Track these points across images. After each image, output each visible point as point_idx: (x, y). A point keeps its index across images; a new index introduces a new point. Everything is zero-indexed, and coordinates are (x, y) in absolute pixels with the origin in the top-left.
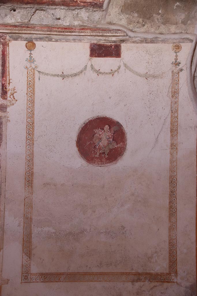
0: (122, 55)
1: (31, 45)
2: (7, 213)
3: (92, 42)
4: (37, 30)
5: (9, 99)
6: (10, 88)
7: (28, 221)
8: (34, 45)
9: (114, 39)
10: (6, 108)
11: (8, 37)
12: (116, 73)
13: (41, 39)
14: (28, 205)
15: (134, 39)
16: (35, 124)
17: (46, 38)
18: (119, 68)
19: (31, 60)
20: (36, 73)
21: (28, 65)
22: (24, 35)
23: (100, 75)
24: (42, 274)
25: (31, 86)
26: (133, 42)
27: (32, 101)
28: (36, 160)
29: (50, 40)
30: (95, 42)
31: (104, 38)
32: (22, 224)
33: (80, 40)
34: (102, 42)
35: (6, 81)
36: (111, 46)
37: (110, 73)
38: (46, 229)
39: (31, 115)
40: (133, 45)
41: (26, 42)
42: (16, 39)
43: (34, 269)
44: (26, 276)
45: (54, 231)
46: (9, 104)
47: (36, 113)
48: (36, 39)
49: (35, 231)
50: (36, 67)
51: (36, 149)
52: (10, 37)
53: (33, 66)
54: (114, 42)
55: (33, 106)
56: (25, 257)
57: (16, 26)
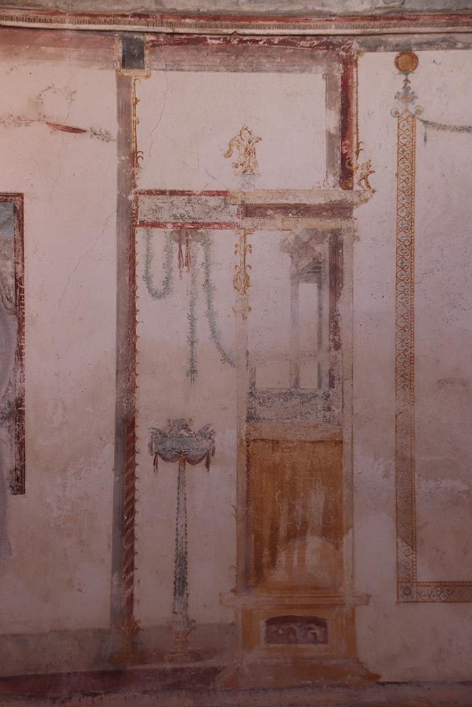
1: (407, 61)
2: (357, 448)
4: (422, 25)
5: (356, 187)
6: (358, 162)
7: (405, 466)
8: (414, 60)
10: (351, 209)
11: (355, 46)
13: (430, 45)
14: (405, 428)
16: (416, 244)
17: (443, 40)
19: (407, 95)
20: (419, 125)
21: (400, 107)
22: (391, 39)
24: (442, 585)
25: (407, 155)
27: (407, 192)
28: (420, 329)
29: (452, 46)
32: (393, 472)
35: (350, 146)
38: (447, 483)
39: (407, 223)
41: (396, 54)
42: (373, 49)
43: (425, 574)
44: (407, 588)
45: (464, 487)
46: (356, 200)
47: (418, 217)
48: (421, 46)
49: (423, 487)
50: (419, 112)
51: (419, 302)
52: (361, 44)
53: (412, 109)
55: (412, 203)
56: (403, 547)
57: (374, 18)
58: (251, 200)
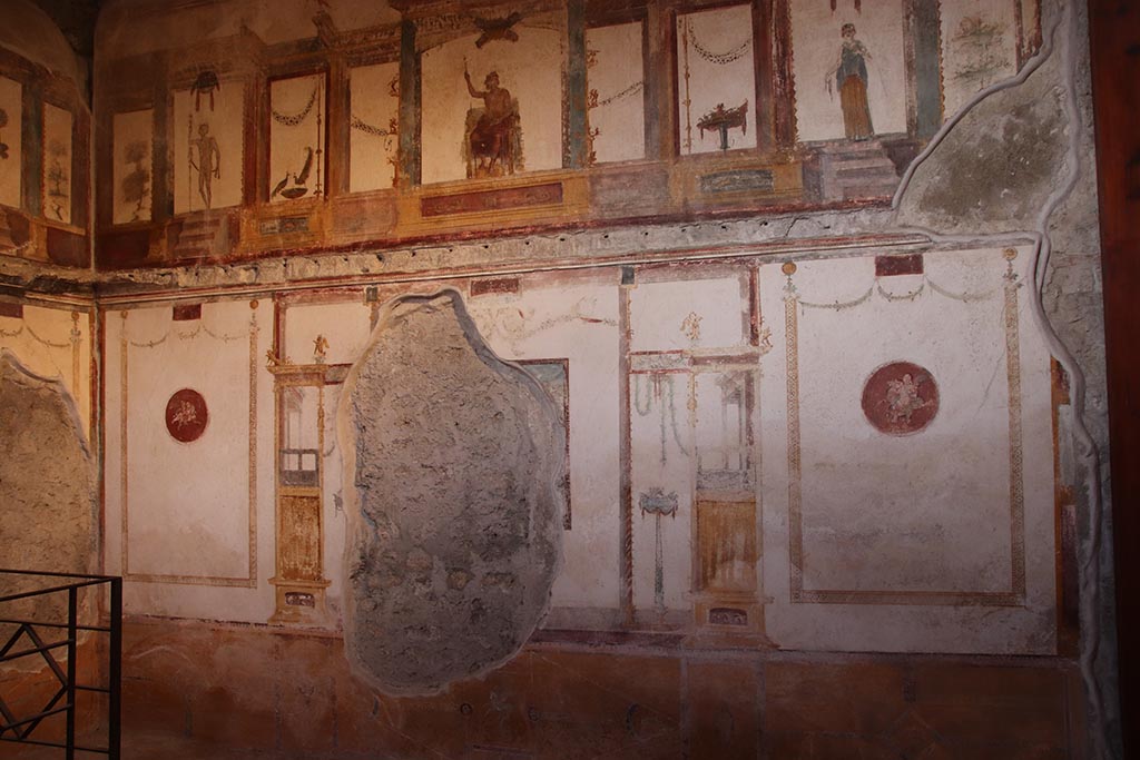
0: (925, 270)
1: (789, 268)
2: (765, 506)
3: (879, 254)
4: (797, 247)
5: (761, 344)
6: (762, 329)
7: (795, 518)
8: (794, 267)
9: (911, 247)
10: (758, 358)
11: (757, 260)
12: (918, 296)
13: (803, 258)
14: (795, 495)
15: (942, 246)
16: (800, 378)
17: (811, 255)
18: (922, 288)
19: (790, 288)
20: (798, 304)
21: (787, 295)
22: (779, 255)
23: (893, 301)
24: (819, 592)
25: (792, 324)
26: (941, 250)
27: (793, 346)
28: (803, 431)
29: (817, 257)
30: (883, 254)
31: (896, 247)
32: (788, 523)
33: (860, 254)
34: (892, 254)
35: (756, 320)
36: (907, 258)
37: (908, 297)
38: (822, 529)
39: (793, 366)
40: (940, 253)
41: (782, 264)
42: (769, 262)
43: (808, 585)
44: (797, 594)
45: (833, 532)
46: (762, 352)
47: (800, 362)
48: (797, 258)
49: (807, 531)
50: (798, 297)
51: (802, 414)
52: (761, 260)
53: (794, 295)
54: (912, 251)
55: (796, 353)
56: (794, 568)
57: (767, 244)
58: (696, 355)
